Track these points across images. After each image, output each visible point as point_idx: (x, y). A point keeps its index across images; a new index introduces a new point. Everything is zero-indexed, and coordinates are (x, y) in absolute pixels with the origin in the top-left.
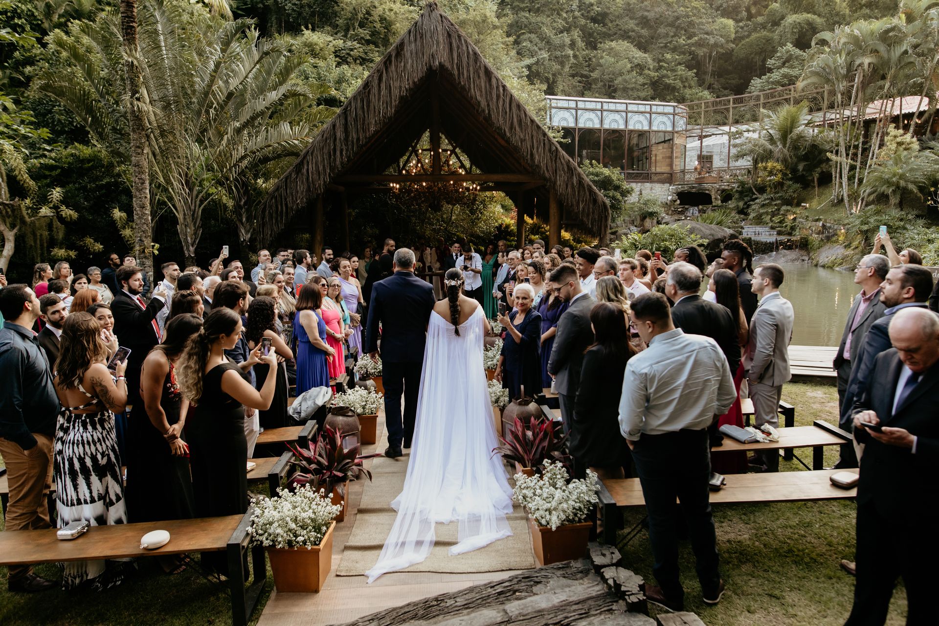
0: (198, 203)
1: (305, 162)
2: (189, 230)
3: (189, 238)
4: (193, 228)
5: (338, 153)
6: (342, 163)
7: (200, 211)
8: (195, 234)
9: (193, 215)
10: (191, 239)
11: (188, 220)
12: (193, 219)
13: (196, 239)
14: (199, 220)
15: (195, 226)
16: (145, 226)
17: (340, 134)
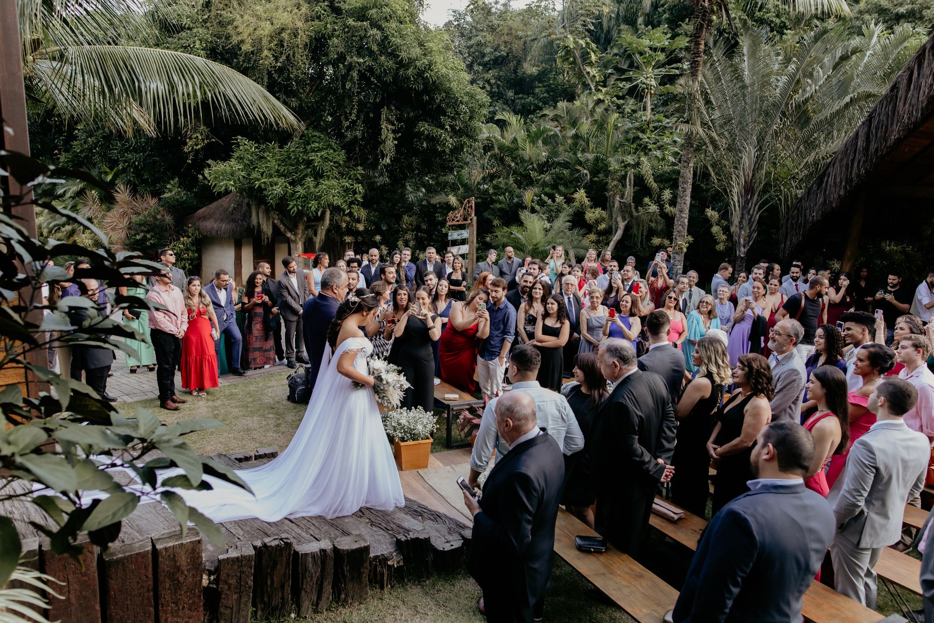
0: (757, 208)
1: (827, 173)
2: (743, 232)
3: (742, 240)
4: (748, 231)
5: (855, 165)
6: (858, 175)
7: (758, 215)
8: (750, 236)
9: (750, 219)
10: (745, 240)
11: (744, 223)
12: (749, 223)
13: (749, 241)
14: (755, 224)
15: (750, 230)
16: (680, 227)
17: (860, 143)
